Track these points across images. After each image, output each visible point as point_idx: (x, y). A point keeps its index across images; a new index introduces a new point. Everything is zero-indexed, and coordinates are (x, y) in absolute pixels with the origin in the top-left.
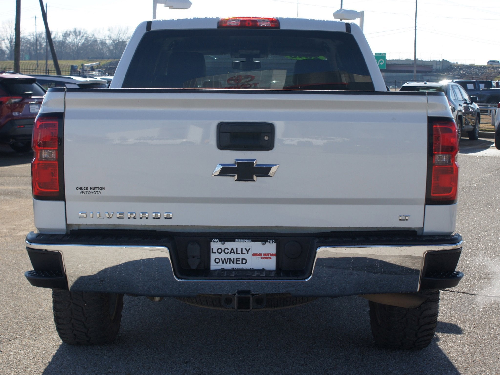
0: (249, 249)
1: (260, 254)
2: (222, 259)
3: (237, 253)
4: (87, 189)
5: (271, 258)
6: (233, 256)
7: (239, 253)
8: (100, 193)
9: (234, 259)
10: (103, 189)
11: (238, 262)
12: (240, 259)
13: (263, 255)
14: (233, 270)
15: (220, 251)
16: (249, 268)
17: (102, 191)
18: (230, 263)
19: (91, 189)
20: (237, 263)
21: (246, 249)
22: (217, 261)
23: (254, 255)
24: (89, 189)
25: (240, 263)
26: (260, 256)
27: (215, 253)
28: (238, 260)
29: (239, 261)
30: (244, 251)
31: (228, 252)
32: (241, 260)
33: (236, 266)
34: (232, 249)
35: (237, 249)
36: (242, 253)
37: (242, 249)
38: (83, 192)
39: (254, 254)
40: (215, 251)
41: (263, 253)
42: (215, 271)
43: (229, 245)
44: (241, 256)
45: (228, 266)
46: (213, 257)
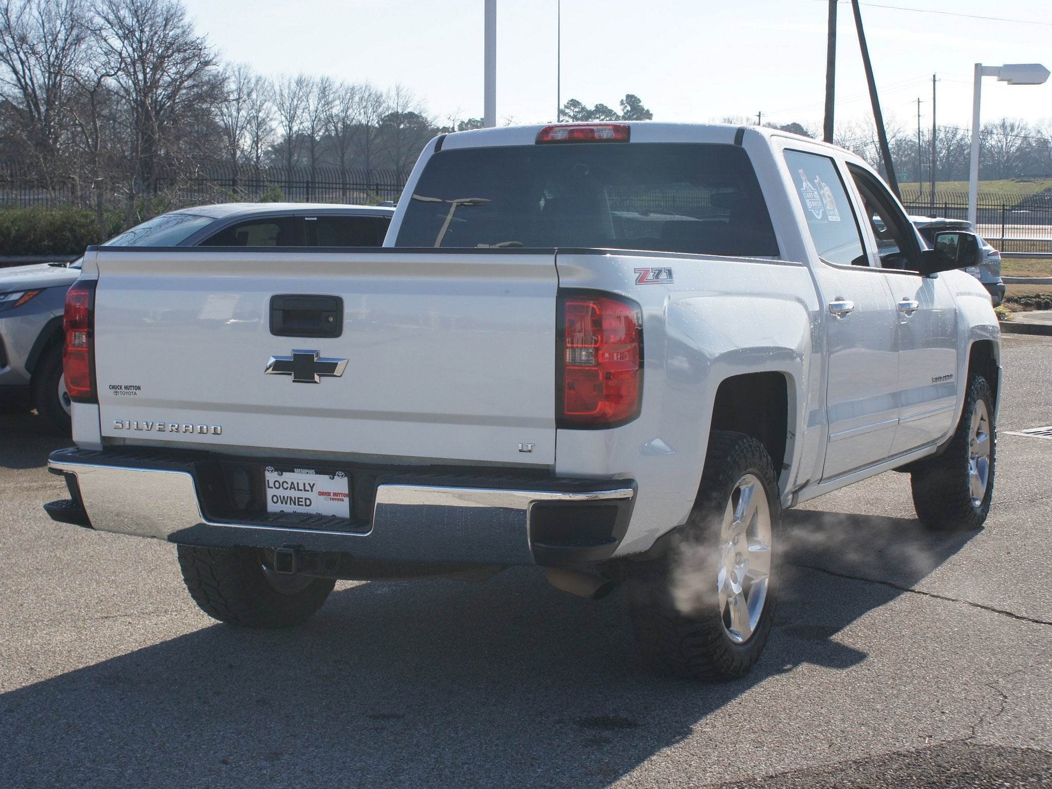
0: (314, 484)
1: (328, 493)
2: (280, 496)
3: (298, 490)
4: (121, 387)
5: (343, 500)
6: (294, 494)
7: (302, 490)
8: (135, 394)
9: (295, 498)
10: (139, 388)
11: (300, 503)
12: (302, 498)
13: (332, 494)
14: (295, 514)
15: (277, 486)
16: (314, 512)
17: (137, 391)
18: (291, 504)
19: (126, 387)
20: (299, 505)
21: (309, 484)
22: (275, 499)
23: (321, 494)
24: (123, 387)
25: (303, 505)
26: (328, 495)
27: (272, 488)
28: (300, 500)
29: (302, 502)
30: (308, 487)
31: (287, 488)
32: (303, 500)
33: (298, 509)
34: (292, 483)
35: (298, 483)
36: (305, 490)
37: (304, 484)
38: (116, 392)
39: (319, 492)
40: (271, 485)
41: (332, 491)
42: (275, 514)
43: (288, 477)
44: (304, 495)
45: (289, 508)
46: (270, 493)
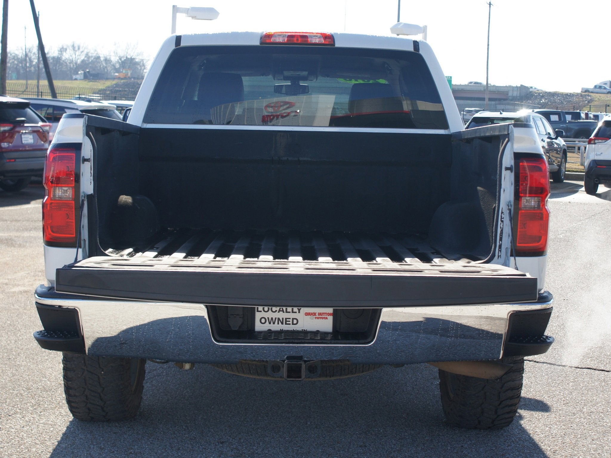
1: (314, 313)
2: (268, 318)
5: (327, 318)
6: (282, 315)
7: (290, 312)
9: (283, 319)
11: (287, 323)
13: (317, 314)
14: (281, 332)
16: (300, 329)
18: (278, 324)
22: (263, 320)
23: (307, 314)
25: (290, 324)
26: (314, 315)
27: (261, 311)
28: (287, 320)
30: (295, 310)
31: (276, 311)
32: (291, 320)
33: (285, 327)
36: (293, 312)
41: (317, 311)
42: (260, 332)
44: (291, 316)
45: (276, 327)
46: (258, 316)
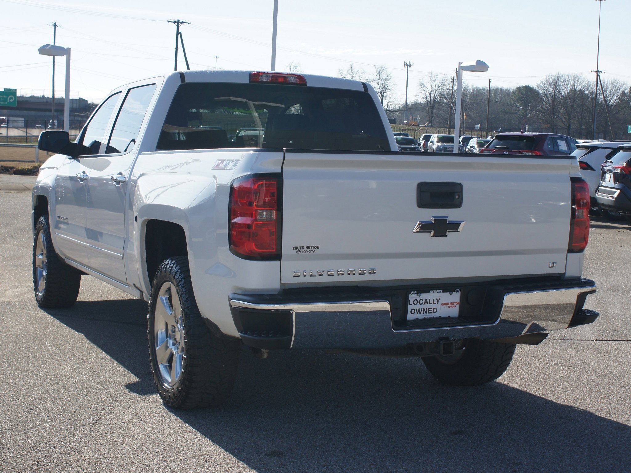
0: (440, 299)
1: (447, 303)
2: (417, 309)
3: (430, 304)
4: (303, 248)
5: (455, 306)
6: (426, 306)
7: (431, 304)
8: (314, 251)
10: (318, 247)
11: (430, 312)
12: (431, 309)
13: (449, 304)
14: (425, 319)
15: (416, 302)
16: (437, 316)
17: (316, 250)
18: (423, 313)
19: (307, 248)
20: (429, 313)
21: (437, 299)
22: (413, 311)
23: (443, 304)
24: (305, 248)
25: (431, 313)
26: (447, 305)
27: (412, 304)
28: (430, 310)
29: (431, 311)
30: (436, 301)
31: (422, 303)
32: (432, 310)
33: (428, 316)
34: (426, 300)
35: (430, 300)
36: (434, 303)
37: (434, 299)
38: (298, 251)
39: (443, 303)
40: (412, 302)
41: (449, 302)
42: (410, 321)
43: (424, 296)
44: (432, 306)
45: (421, 316)
46: (410, 307)
